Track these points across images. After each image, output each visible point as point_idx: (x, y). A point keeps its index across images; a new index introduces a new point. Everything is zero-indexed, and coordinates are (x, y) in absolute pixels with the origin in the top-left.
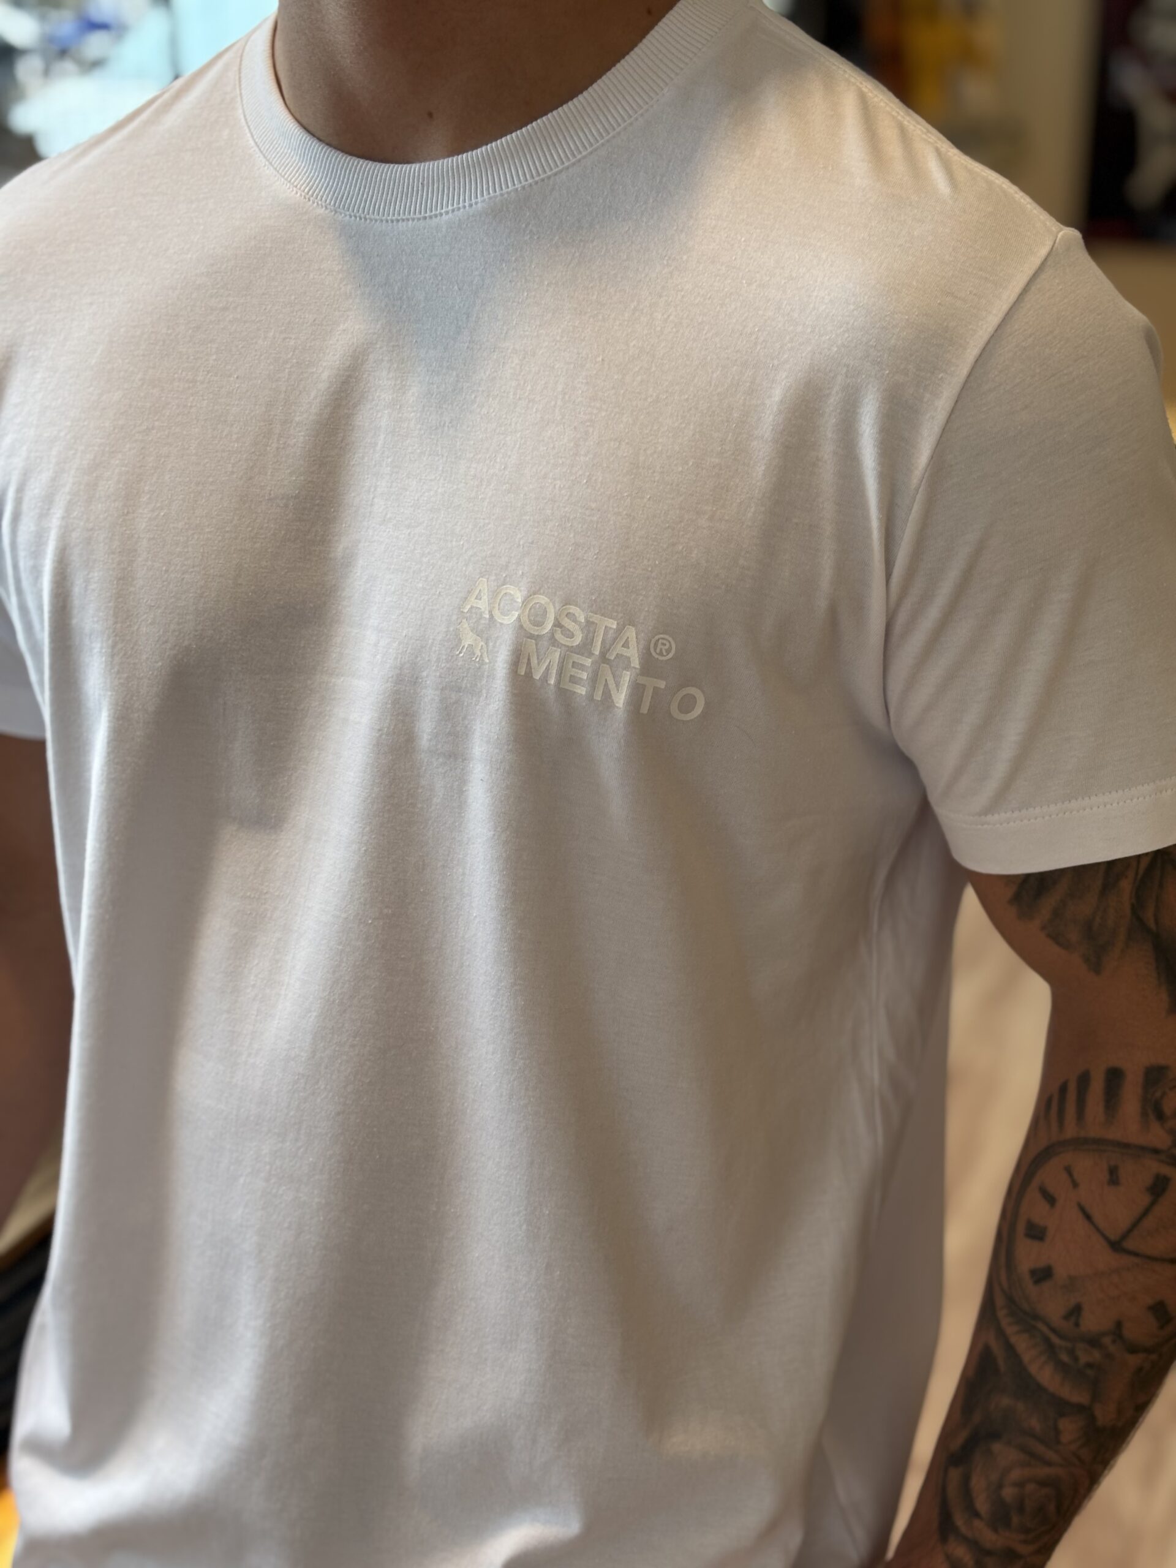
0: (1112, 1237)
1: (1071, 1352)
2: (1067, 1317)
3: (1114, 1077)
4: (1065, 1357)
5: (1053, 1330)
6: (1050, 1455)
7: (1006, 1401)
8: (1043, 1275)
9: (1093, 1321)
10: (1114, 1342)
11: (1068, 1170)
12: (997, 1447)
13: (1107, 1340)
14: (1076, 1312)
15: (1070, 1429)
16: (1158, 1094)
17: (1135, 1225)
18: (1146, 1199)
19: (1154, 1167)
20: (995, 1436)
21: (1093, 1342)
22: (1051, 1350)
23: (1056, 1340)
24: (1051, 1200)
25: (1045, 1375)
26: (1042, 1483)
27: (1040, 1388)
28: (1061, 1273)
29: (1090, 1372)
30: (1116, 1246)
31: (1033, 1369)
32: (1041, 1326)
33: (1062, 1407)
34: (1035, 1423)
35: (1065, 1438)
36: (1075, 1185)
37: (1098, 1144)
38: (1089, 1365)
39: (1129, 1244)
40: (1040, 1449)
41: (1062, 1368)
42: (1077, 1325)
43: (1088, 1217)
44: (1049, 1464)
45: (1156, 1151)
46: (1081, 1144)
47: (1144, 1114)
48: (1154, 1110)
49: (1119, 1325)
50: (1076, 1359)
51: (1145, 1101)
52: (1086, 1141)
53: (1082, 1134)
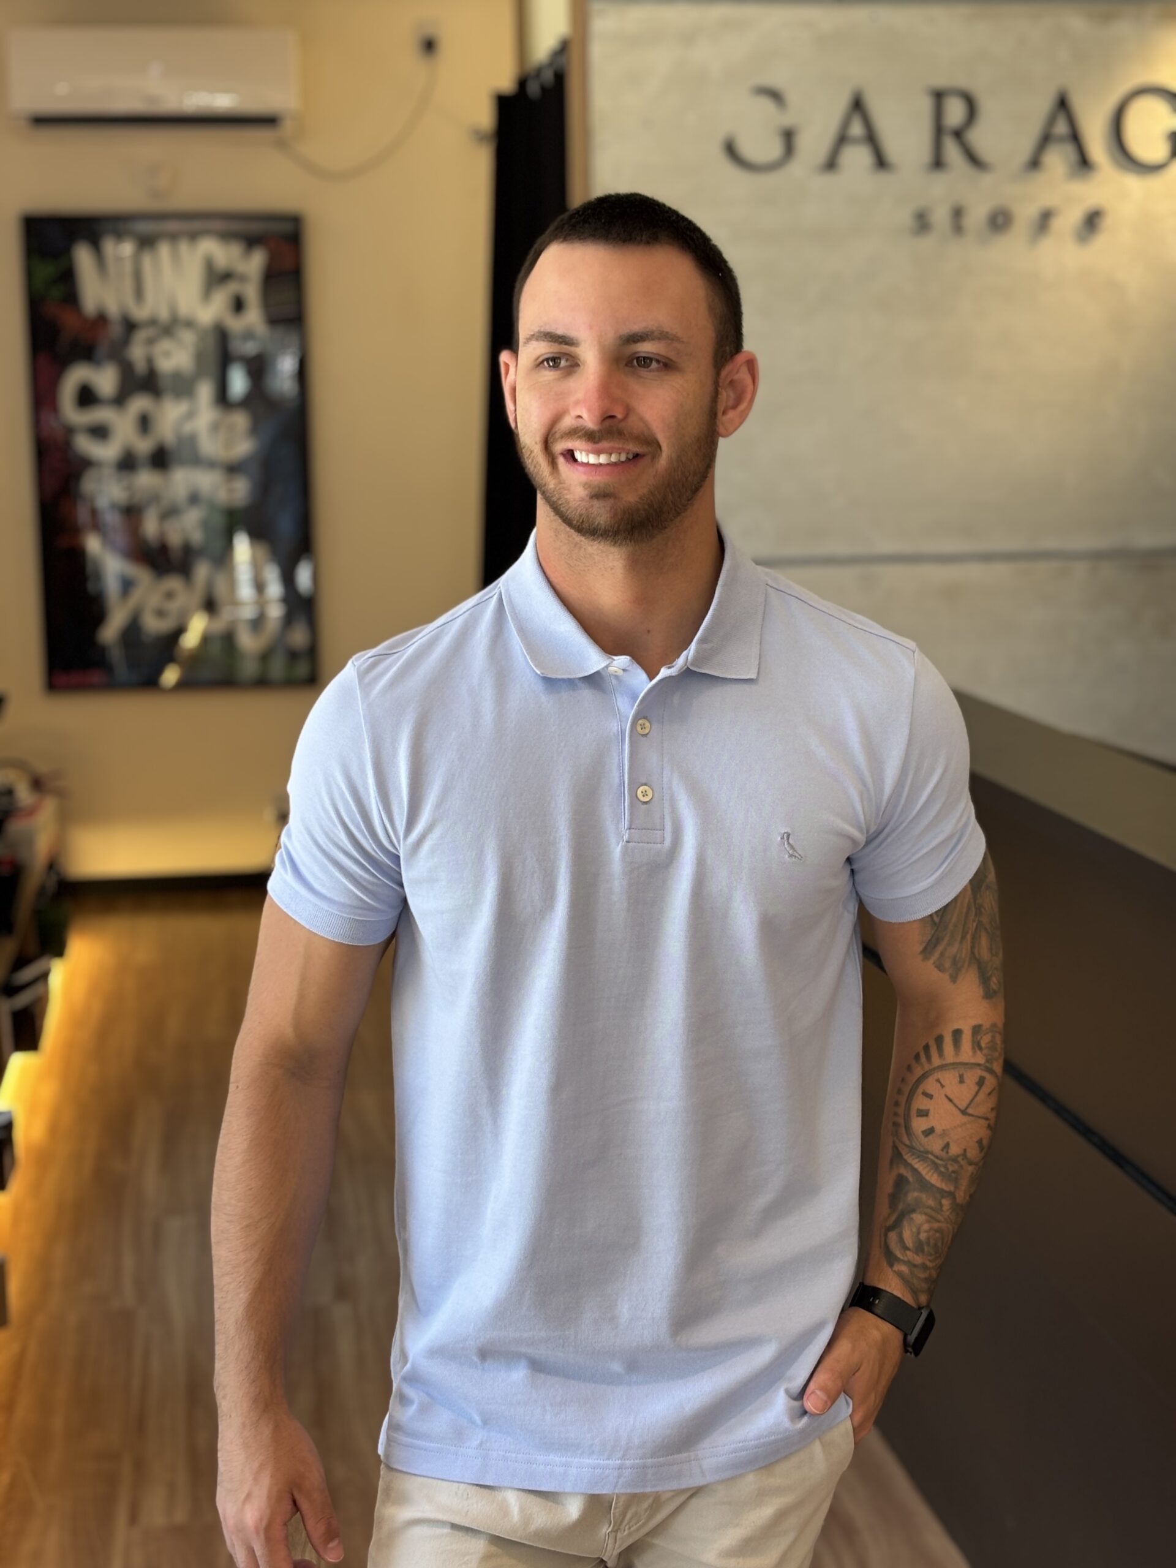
0: (963, 1108)
1: (945, 1167)
2: (942, 1150)
3: (957, 1034)
4: (942, 1169)
5: (937, 1157)
6: (940, 1218)
7: (916, 1194)
8: (930, 1132)
9: (954, 1150)
10: (963, 1159)
11: (938, 1081)
12: (914, 1216)
13: (960, 1159)
14: (947, 1146)
15: (946, 1203)
16: (979, 1037)
17: (972, 1101)
18: (977, 1088)
19: (979, 1072)
20: (913, 1211)
21: (954, 1160)
22: (936, 1167)
23: (936, 1160)
24: (930, 1097)
25: (934, 1179)
26: (937, 1231)
27: (933, 1185)
28: (938, 1129)
29: (953, 1175)
30: (964, 1112)
31: (927, 1178)
32: (930, 1156)
33: (943, 1193)
34: (931, 1203)
35: (945, 1208)
36: (943, 1086)
37: (954, 1065)
38: (953, 1172)
39: (970, 1111)
40: (933, 1214)
41: (941, 1174)
42: (947, 1152)
43: (950, 1100)
44: (939, 1221)
45: (979, 1065)
46: (942, 1067)
47: (973, 1048)
48: (977, 1046)
49: (965, 1150)
50: (948, 1169)
51: (973, 1042)
52: (946, 1065)
53: (944, 1063)
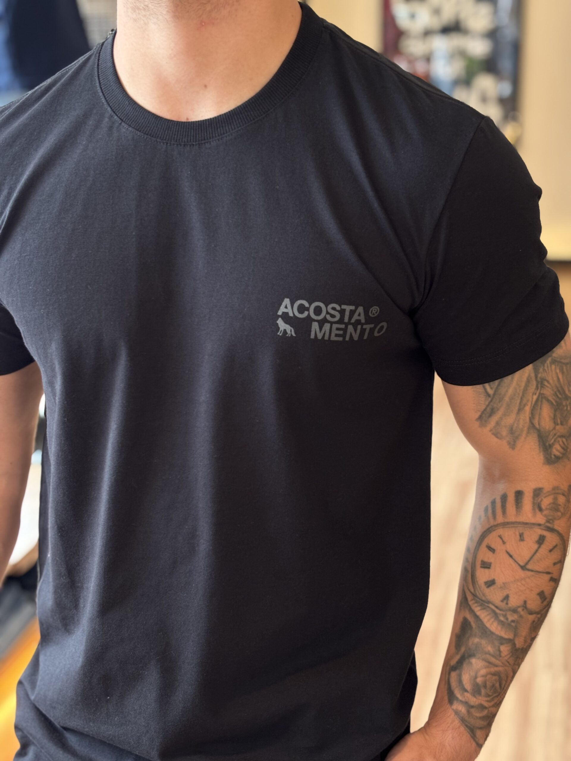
7: (477, 640)
20: (472, 655)
24: (493, 551)
30: (523, 568)
32: (491, 606)
37: (514, 524)
40: (493, 660)
48: (538, 507)
51: (534, 504)
52: (508, 523)
53: (506, 521)
